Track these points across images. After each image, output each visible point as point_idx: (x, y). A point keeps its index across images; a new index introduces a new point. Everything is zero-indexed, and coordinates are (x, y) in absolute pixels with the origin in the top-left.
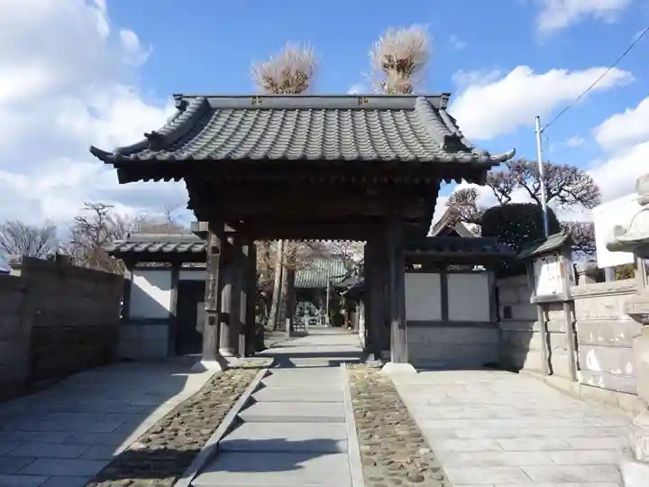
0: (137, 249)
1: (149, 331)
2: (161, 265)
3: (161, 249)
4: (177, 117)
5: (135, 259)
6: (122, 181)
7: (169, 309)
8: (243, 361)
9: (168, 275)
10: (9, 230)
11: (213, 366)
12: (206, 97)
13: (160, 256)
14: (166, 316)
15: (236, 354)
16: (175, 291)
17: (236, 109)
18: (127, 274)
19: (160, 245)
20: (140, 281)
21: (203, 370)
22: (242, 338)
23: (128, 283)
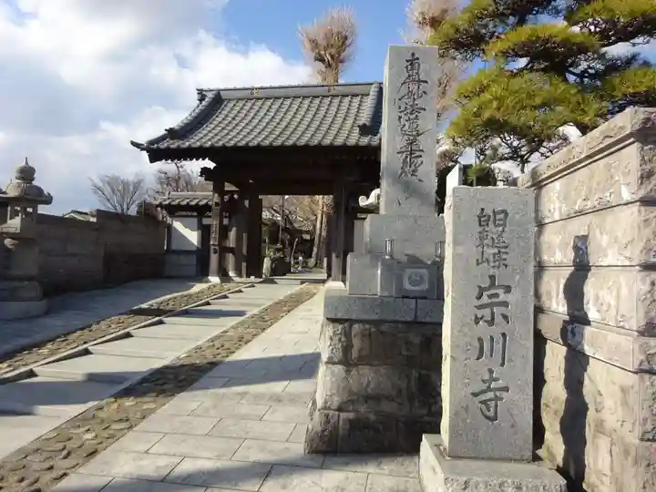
0: (174, 203)
1: (184, 260)
2: (189, 214)
3: (188, 203)
4: (198, 106)
5: (174, 210)
6: (151, 162)
7: (196, 244)
8: (244, 279)
9: (195, 220)
10: (109, 183)
11: (215, 280)
12: (219, 91)
13: (188, 208)
14: (194, 249)
15: (240, 275)
16: (200, 232)
17: (239, 99)
18: (169, 220)
19: (188, 201)
20: (178, 225)
21: (208, 281)
22: (244, 264)
23: (170, 227)
